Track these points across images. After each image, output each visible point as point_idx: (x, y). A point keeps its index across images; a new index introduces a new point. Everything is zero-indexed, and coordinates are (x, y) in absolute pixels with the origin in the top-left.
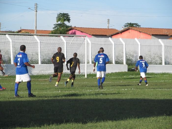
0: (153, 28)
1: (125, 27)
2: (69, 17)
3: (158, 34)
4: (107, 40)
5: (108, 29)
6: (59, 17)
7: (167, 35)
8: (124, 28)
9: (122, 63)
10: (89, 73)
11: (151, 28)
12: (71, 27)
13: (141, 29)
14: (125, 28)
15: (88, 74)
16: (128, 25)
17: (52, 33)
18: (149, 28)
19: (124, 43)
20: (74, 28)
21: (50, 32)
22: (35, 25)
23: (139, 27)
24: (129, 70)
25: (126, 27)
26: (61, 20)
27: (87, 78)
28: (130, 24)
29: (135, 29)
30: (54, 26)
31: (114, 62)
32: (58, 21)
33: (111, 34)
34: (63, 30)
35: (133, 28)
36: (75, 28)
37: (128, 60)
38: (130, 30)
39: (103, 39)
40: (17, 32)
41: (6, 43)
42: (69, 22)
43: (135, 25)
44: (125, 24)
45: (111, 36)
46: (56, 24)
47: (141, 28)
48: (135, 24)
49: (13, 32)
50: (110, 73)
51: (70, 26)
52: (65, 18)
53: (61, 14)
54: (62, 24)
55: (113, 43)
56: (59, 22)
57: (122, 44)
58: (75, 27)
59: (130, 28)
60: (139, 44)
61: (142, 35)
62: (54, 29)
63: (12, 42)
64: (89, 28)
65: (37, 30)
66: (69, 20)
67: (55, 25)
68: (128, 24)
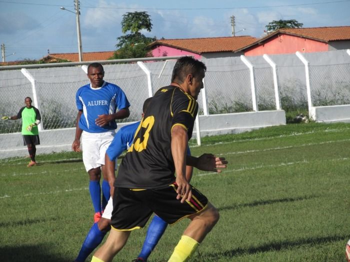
0: (330, 27)
1: (270, 29)
2: (149, 20)
3: (342, 38)
4: (235, 62)
5: (235, 37)
6: (127, 20)
8: (268, 33)
9: (274, 108)
10: (204, 136)
11: (326, 28)
12: (154, 39)
13: (305, 31)
14: (271, 32)
15: (203, 138)
16: (274, 24)
17: (117, 57)
18: (320, 28)
19: (273, 65)
20: (161, 41)
21: (112, 56)
22: (79, 42)
23: (300, 27)
24: (289, 120)
25: (272, 31)
26: (133, 26)
27: (202, 145)
28: (281, 22)
29: (293, 32)
30: (119, 41)
31: (255, 107)
32: (126, 31)
33: (241, 47)
34: (138, 47)
35: (287, 31)
36: (164, 42)
37: (283, 100)
38: (282, 36)
39: (227, 60)
40: (42, 60)
41: (24, 86)
42: (150, 31)
43: (290, 24)
44: (270, 23)
45: (244, 51)
46: (122, 37)
47: (304, 28)
48: (290, 22)
49: (34, 62)
50: (249, 131)
51: (153, 37)
52: (141, 22)
53: (130, 14)
54: (134, 36)
55: (250, 66)
56: (129, 32)
57: (270, 68)
58: (163, 39)
59: (282, 31)
60: (305, 62)
61: (309, 44)
62: (120, 47)
63: (35, 84)
64: (193, 39)
65: (84, 53)
66: (148, 26)
67: (119, 38)
68: (275, 22)
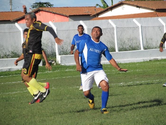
0: (70, 7)
1: (34, 7)
3: (77, 14)
4: (12, 27)
5: (12, 12)
7: (89, 15)
8: (32, 10)
11: (68, 7)
13: (54, 9)
14: (34, 10)
16: (36, 5)
18: (64, 7)
23: (52, 7)
25: (34, 8)
28: (40, 3)
29: (47, 10)
33: (16, 18)
35: (44, 9)
38: (40, 12)
39: (7, 25)
43: (46, 5)
44: (33, 4)
45: (17, 21)
47: (54, 8)
48: (46, 3)
55: (21, 30)
59: (41, 9)
61: (57, 17)
68: (37, 3)
